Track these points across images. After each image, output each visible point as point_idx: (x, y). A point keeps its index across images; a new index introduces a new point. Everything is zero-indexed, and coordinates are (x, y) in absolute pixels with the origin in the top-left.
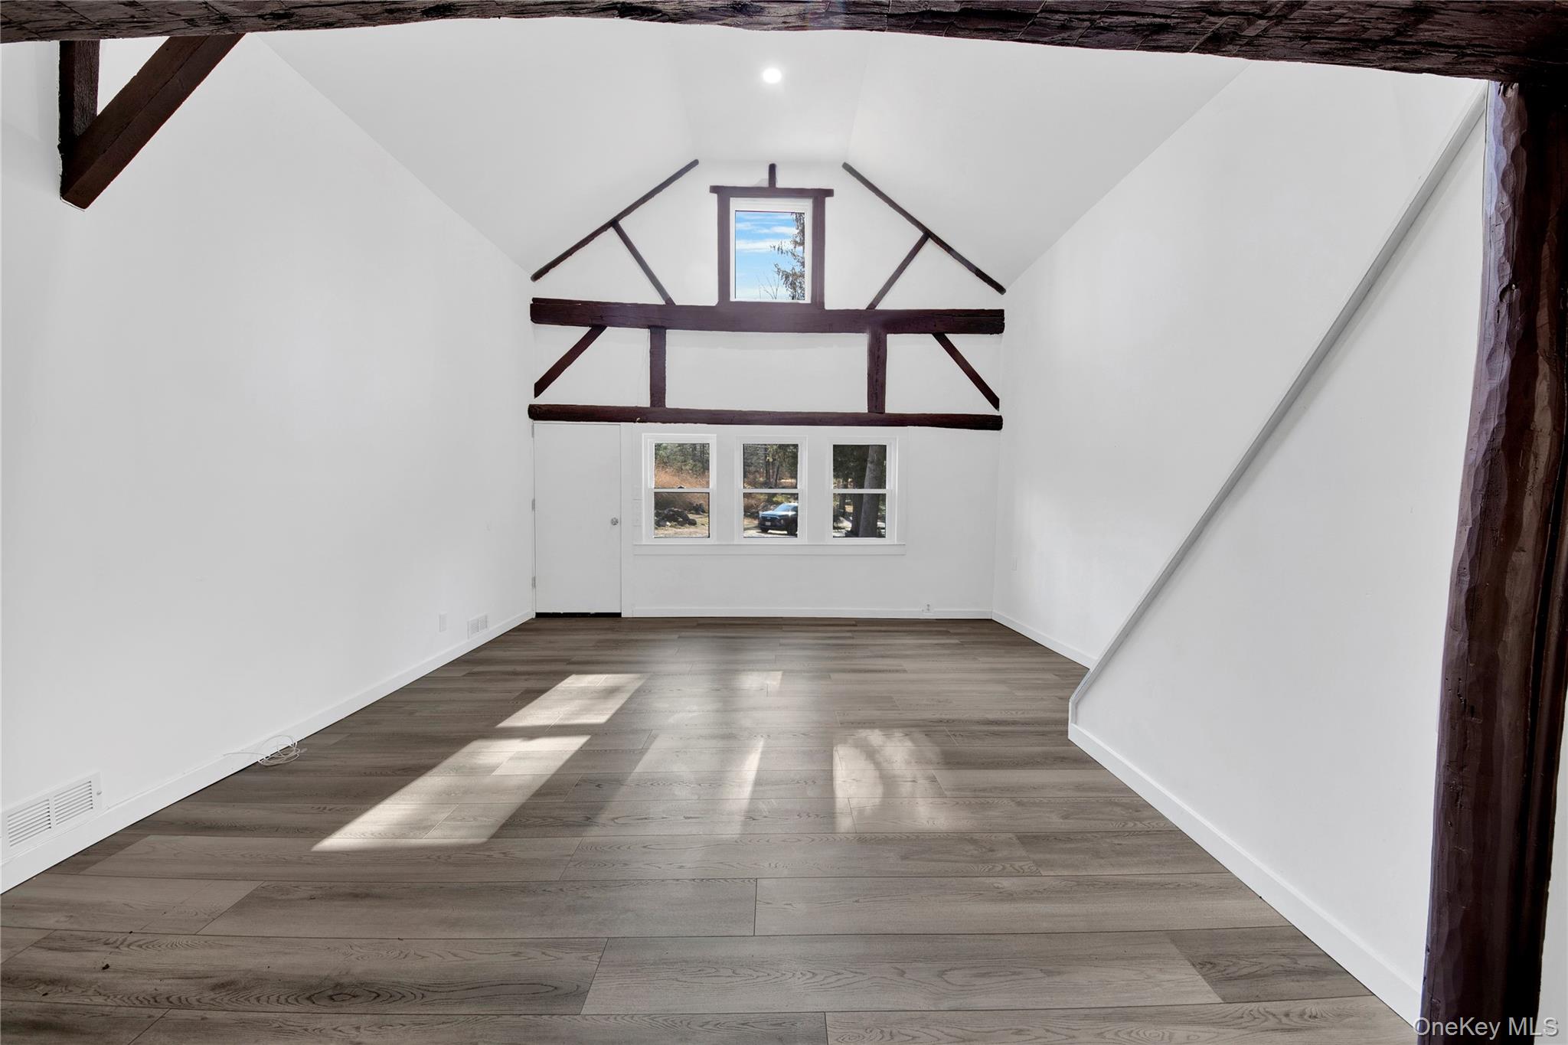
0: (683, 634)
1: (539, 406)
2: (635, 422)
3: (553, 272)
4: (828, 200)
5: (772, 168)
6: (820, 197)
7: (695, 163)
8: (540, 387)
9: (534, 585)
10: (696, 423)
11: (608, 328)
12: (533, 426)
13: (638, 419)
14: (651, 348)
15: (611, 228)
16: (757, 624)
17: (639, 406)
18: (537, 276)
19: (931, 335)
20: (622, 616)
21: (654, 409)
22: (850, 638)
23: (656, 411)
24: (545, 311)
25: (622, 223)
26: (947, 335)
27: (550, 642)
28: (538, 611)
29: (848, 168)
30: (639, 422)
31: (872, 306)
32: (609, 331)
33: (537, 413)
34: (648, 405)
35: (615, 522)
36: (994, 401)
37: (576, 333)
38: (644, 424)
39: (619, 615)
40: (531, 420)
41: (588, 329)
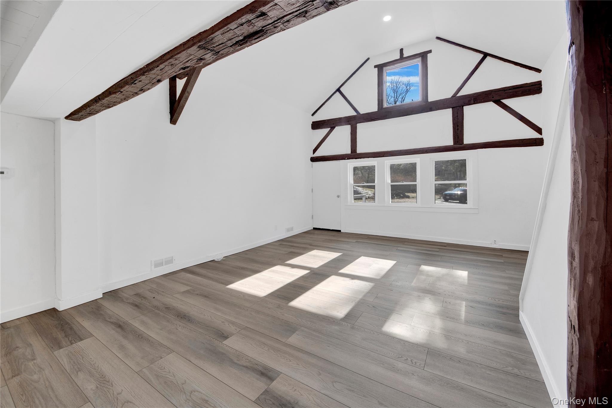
0: (359, 240)
1: (314, 157)
2: (345, 160)
3: (318, 111)
4: (429, 55)
5: (402, 50)
6: (424, 56)
7: (368, 59)
8: (315, 151)
9: (312, 218)
10: (369, 158)
11: (336, 127)
12: (312, 164)
13: (346, 158)
14: (351, 132)
15: (338, 92)
16: (394, 240)
17: (347, 153)
18: (313, 115)
19: (492, 102)
20: (341, 231)
21: (353, 154)
22: (437, 251)
23: (354, 155)
24: (316, 125)
25: (341, 89)
26: (502, 101)
27: (311, 238)
28: (314, 227)
29: (438, 38)
30: (347, 159)
31: (454, 96)
32: (337, 128)
33: (313, 160)
34: (350, 153)
35: (338, 197)
36: (539, 130)
37: (326, 131)
38: (349, 160)
39: (340, 231)
40: (311, 162)
41: (329, 129)
